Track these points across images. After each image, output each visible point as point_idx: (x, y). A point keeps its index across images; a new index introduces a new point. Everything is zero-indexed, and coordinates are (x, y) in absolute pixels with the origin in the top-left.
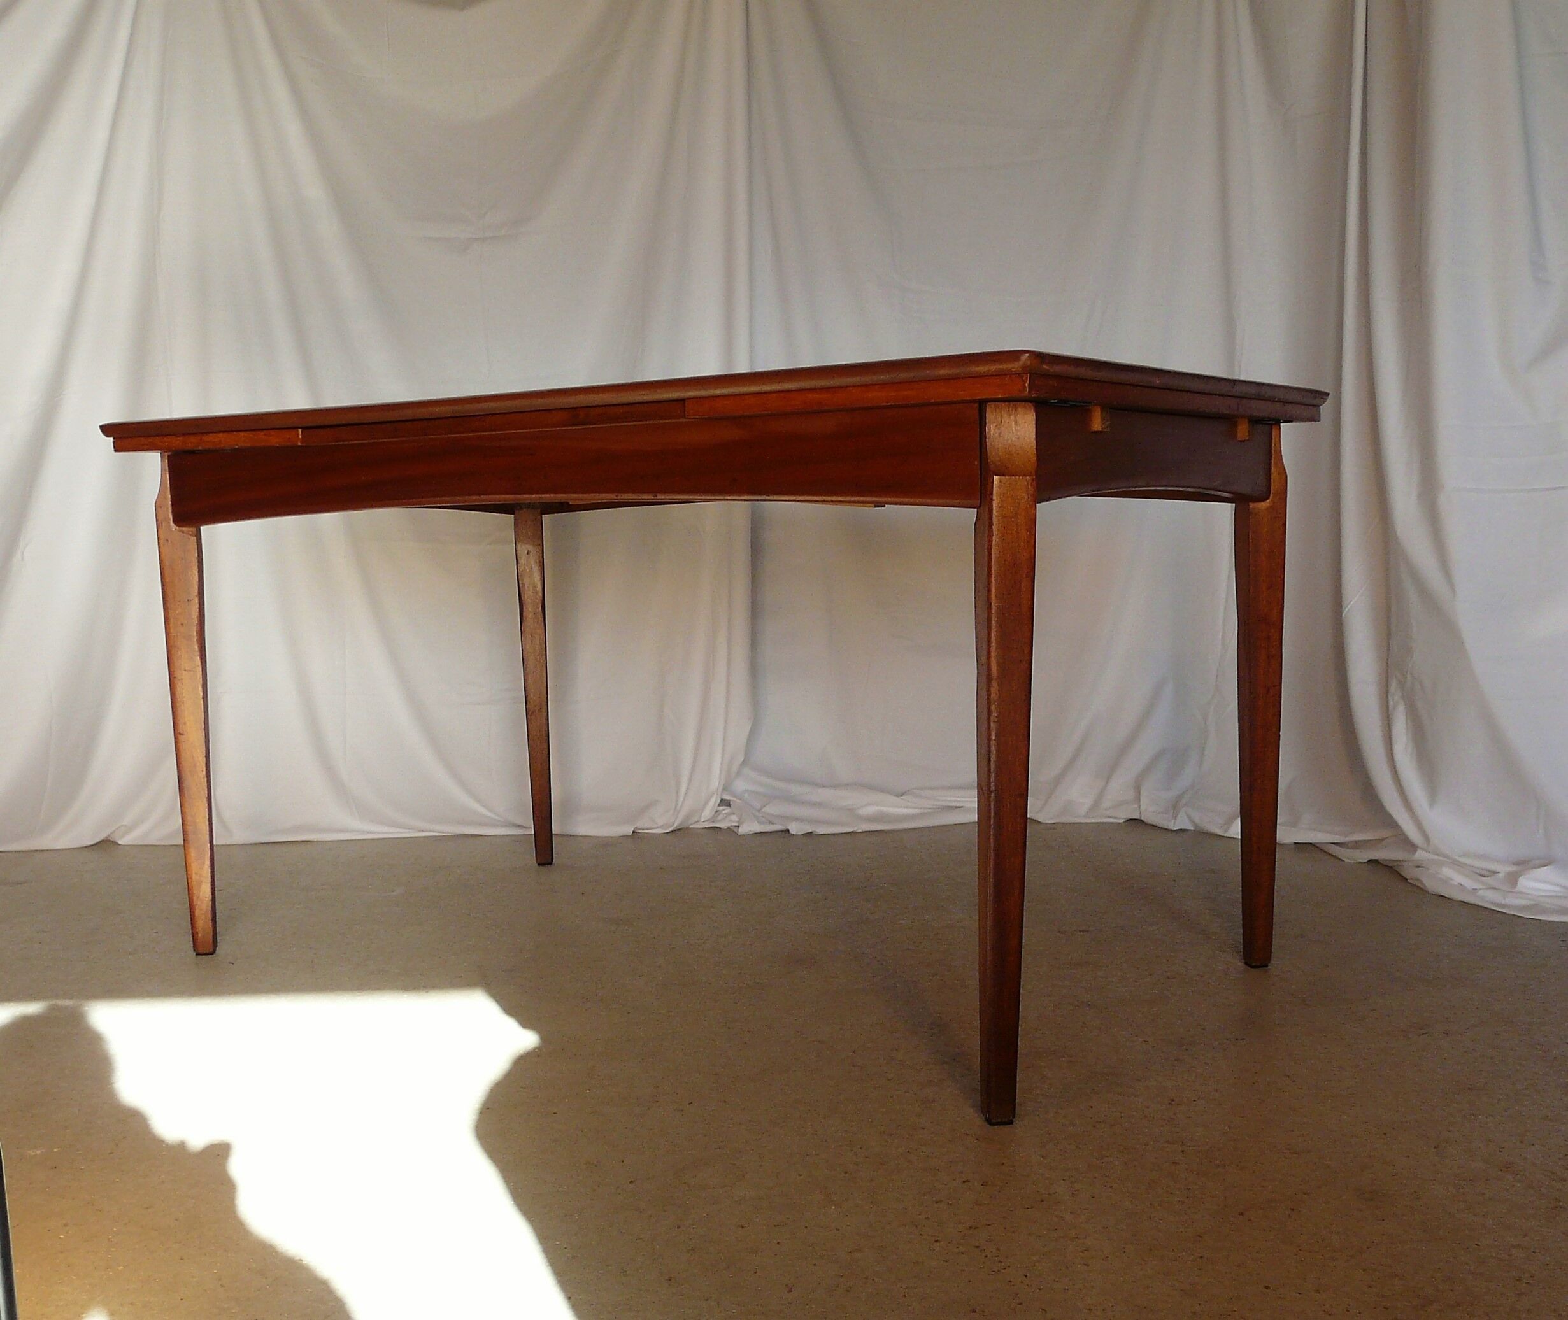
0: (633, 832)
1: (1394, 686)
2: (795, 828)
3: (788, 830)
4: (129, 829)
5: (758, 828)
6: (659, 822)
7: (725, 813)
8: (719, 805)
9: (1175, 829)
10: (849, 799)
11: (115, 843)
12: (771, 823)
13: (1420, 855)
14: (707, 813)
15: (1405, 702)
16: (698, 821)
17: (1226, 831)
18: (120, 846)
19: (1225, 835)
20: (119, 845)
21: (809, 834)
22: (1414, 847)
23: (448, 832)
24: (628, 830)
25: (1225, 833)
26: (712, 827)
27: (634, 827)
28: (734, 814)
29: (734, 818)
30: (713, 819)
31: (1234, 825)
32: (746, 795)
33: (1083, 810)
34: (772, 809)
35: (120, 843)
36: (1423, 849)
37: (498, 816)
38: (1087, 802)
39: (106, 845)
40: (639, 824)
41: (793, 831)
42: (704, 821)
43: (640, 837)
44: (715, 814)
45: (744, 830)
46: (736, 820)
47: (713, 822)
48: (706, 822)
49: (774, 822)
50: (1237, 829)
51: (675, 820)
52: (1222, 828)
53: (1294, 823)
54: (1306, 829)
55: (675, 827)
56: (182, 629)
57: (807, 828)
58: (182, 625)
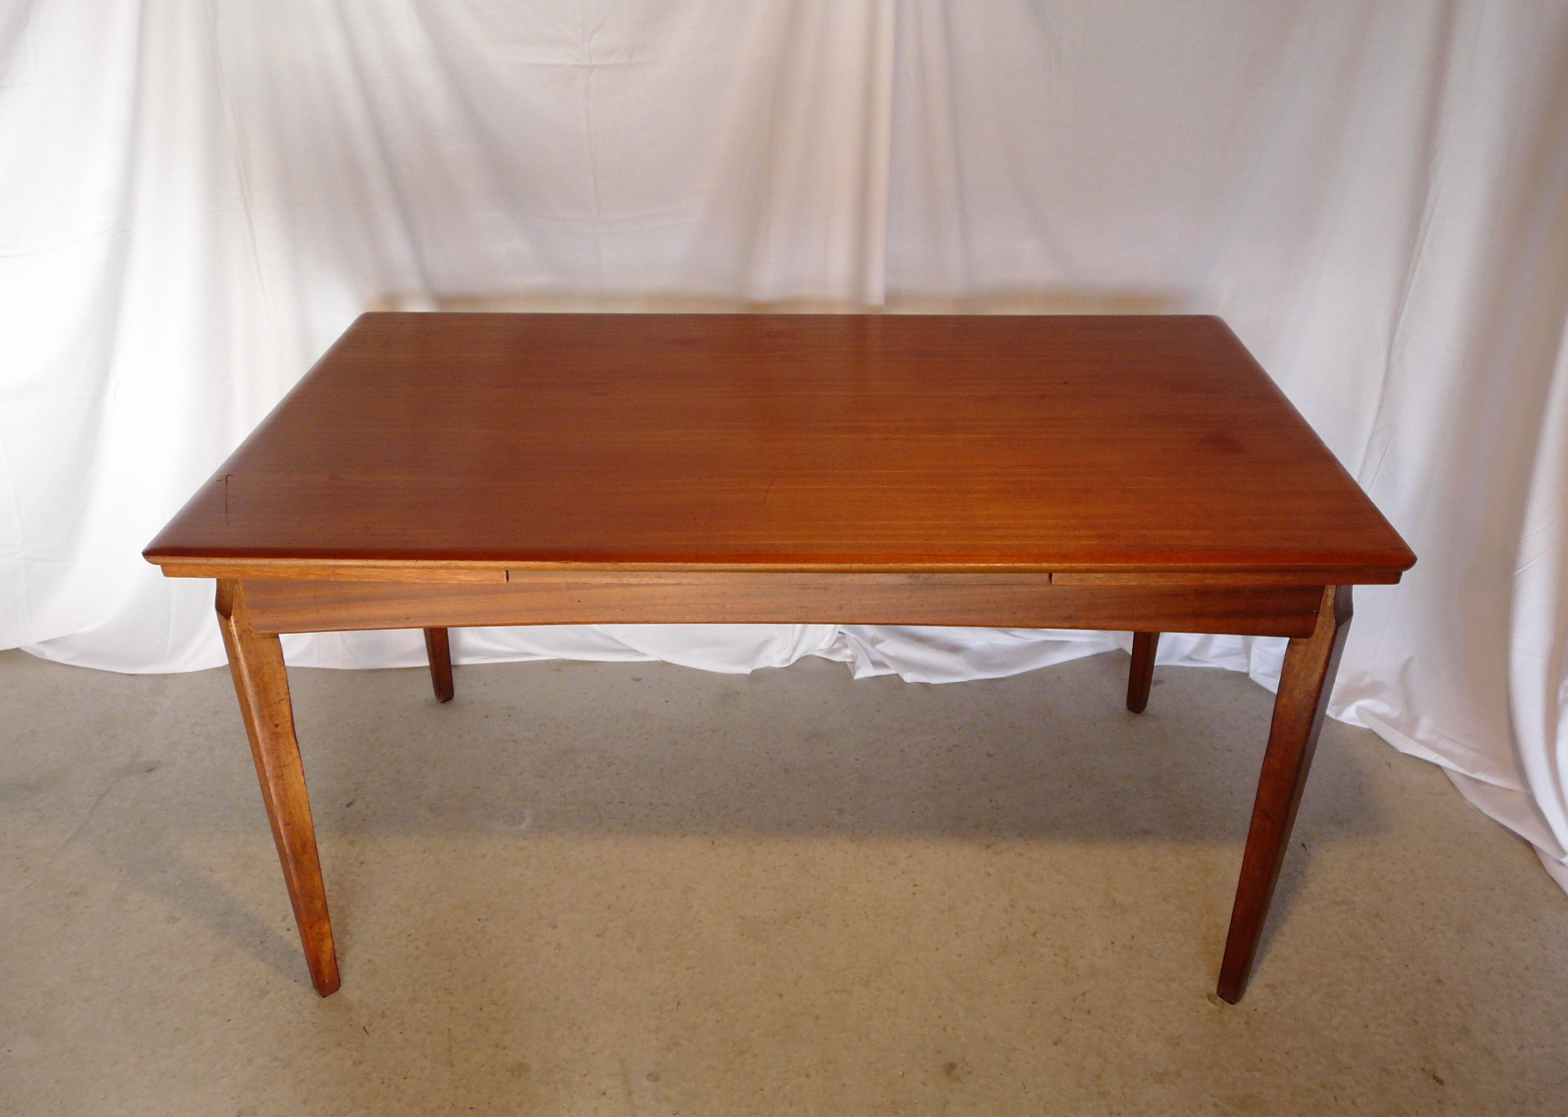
0: (751, 672)
2: (909, 677)
3: (901, 677)
5: (873, 672)
6: (774, 660)
12: (885, 666)
14: (824, 645)
17: (1337, 715)
21: (923, 685)
24: (747, 670)
26: (827, 659)
27: (752, 668)
29: (848, 651)
30: (828, 650)
34: (889, 648)
40: (757, 666)
41: (907, 679)
42: (819, 650)
43: (758, 676)
44: (833, 645)
45: (859, 675)
46: (852, 657)
47: (828, 653)
48: (821, 653)
49: (887, 664)
50: (1350, 716)
51: (791, 656)
52: (1333, 707)
53: (1410, 728)
54: (1425, 744)
55: (793, 660)
56: (279, 730)
57: (923, 678)
58: (277, 725)
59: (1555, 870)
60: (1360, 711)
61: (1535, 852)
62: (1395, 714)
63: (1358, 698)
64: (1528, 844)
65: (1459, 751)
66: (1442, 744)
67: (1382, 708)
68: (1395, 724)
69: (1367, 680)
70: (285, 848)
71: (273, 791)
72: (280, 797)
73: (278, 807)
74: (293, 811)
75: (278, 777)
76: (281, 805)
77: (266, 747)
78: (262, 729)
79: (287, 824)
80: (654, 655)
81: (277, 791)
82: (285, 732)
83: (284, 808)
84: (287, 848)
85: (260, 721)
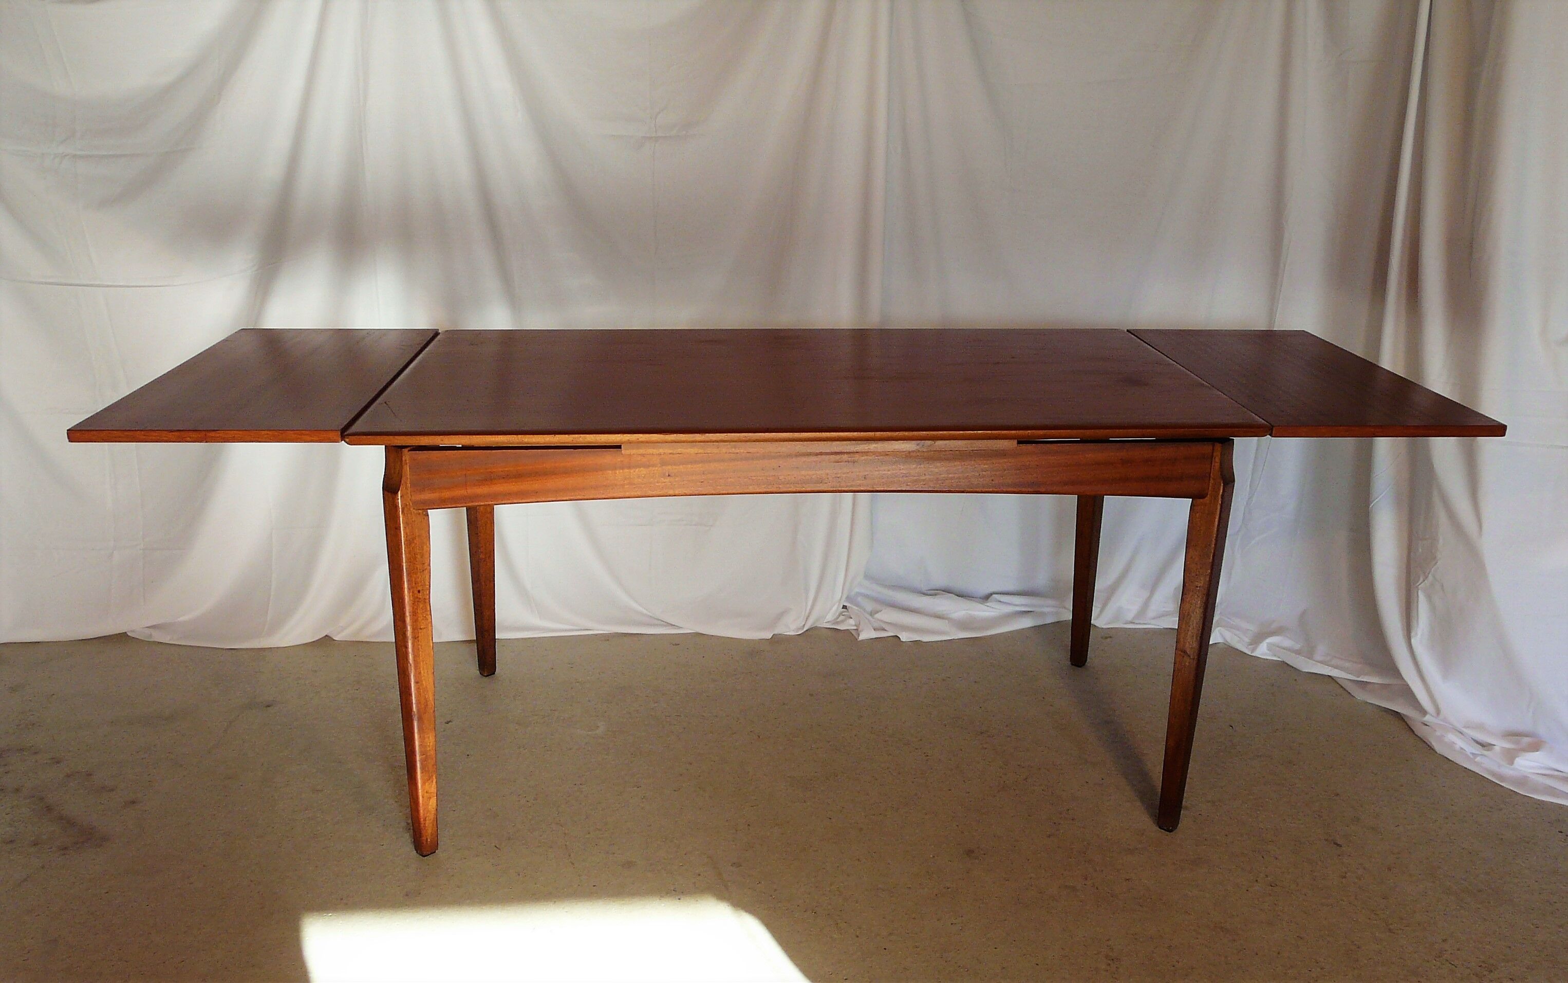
0: (773, 636)
2: (905, 637)
3: (898, 637)
4: (344, 628)
5: (874, 635)
6: (791, 627)
7: (845, 617)
8: (841, 610)
10: (943, 605)
11: (331, 638)
12: (884, 630)
14: (830, 617)
16: (823, 624)
17: (1253, 651)
18: (336, 642)
19: (1252, 655)
20: (334, 640)
21: (918, 643)
24: (768, 635)
25: (1252, 653)
26: (834, 629)
27: (773, 633)
28: (851, 618)
29: (852, 622)
30: (834, 622)
31: (1261, 645)
32: (861, 600)
33: (1130, 616)
34: (883, 616)
35: (335, 638)
36: (1433, 715)
37: (653, 615)
38: (1134, 609)
39: (326, 640)
40: (776, 631)
41: (903, 638)
42: (826, 622)
43: (777, 640)
44: (838, 618)
45: (863, 636)
46: (855, 625)
47: (834, 624)
48: (828, 624)
49: (886, 629)
50: (1263, 651)
51: (804, 625)
52: (1250, 647)
53: (1309, 654)
54: (1321, 662)
55: (805, 630)
56: (420, 595)
57: (916, 637)
58: (419, 592)
59: (1420, 731)
60: (1270, 647)
61: (1404, 721)
62: (1297, 647)
63: (1266, 638)
64: (1396, 714)
65: (1347, 665)
66: (1334, 662)
67: (1287, 643)
68: (1298, 652)
69: (1274, 626)
70: (412, 706)
71: (410, 650)
72: (415, 657)
73: (413, 665)
74: (422, 672)
75: (415, 638)
76: (415, 664)
77: (409, 610)
78: (409, 592)
79: (417, 682)
80: (689, 627)
81: (413, 650)
82: (425, 599)
83: (416, 668)
84: (414, 706)
85: (408, 585)
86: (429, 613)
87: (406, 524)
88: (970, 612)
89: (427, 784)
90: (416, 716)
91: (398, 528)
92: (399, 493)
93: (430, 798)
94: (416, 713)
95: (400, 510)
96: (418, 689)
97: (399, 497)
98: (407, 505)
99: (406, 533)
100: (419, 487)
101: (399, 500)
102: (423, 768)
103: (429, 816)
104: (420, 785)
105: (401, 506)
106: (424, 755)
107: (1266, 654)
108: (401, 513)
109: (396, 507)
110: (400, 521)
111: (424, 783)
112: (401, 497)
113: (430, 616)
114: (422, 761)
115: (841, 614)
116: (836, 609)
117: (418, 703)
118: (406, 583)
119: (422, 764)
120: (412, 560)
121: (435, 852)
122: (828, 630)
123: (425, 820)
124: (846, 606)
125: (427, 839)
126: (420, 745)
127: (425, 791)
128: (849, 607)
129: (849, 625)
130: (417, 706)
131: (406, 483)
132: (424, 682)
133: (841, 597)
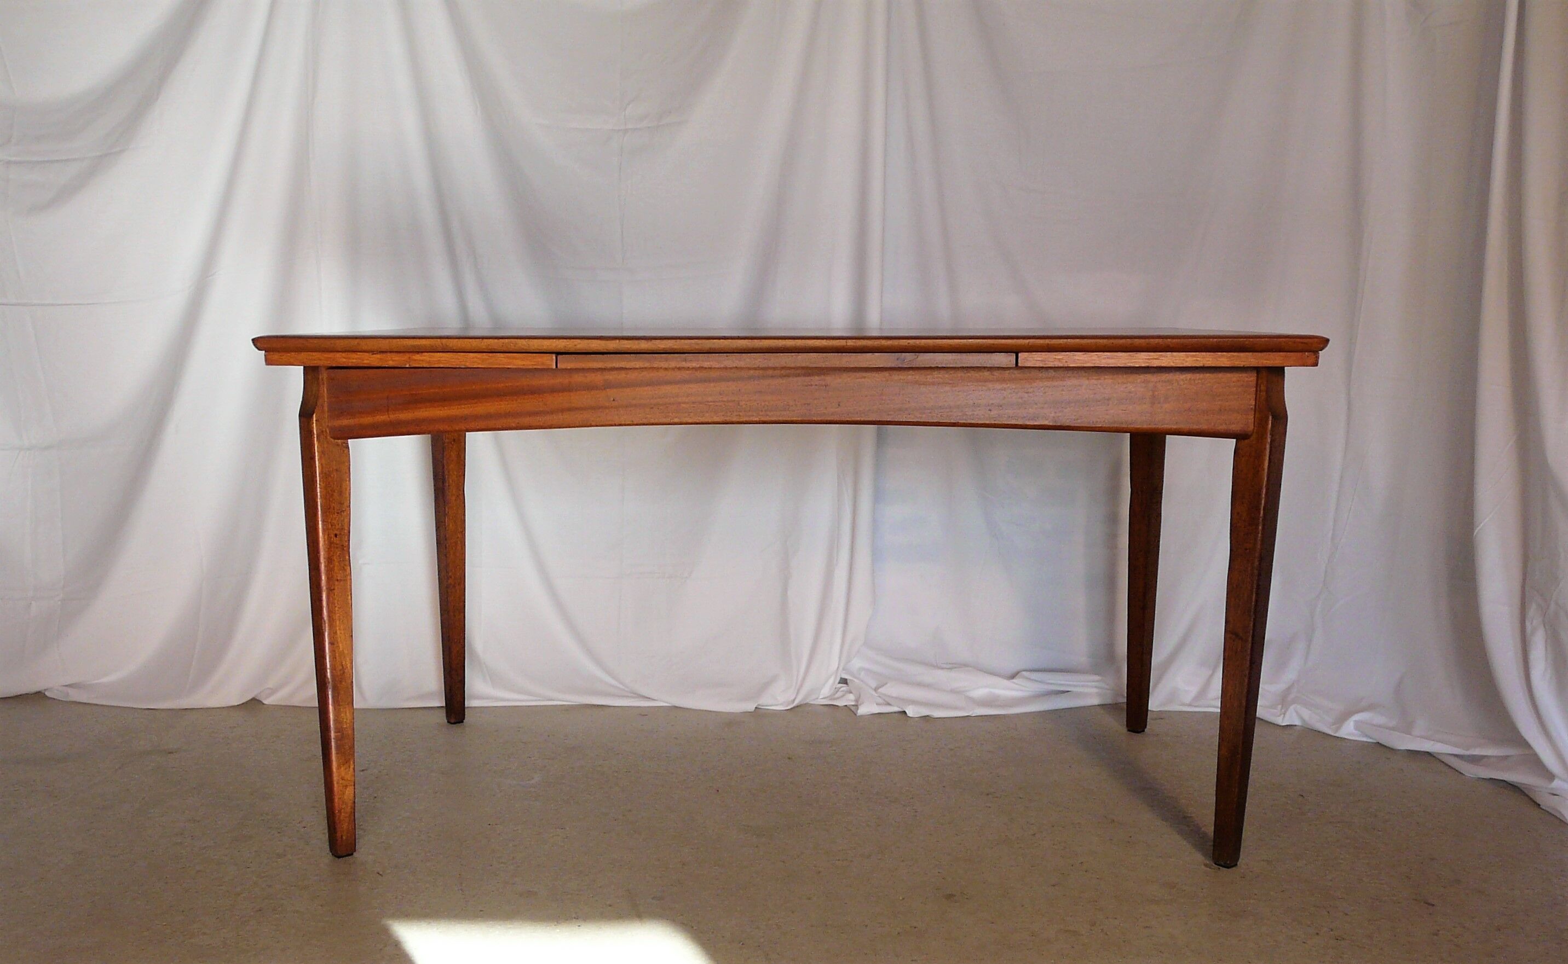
0: (756, 708)
1: (1532, 611)
2: (912, 712)
3: (905, 712)
4: (273, 691)
5: (876, 709)
6: (778, 699)
7: (842, 691)
8: (839, 683)
9: (1283, 724)
10: (960, 680)
11: (260, 702)
12: (889, 704)
13: (1556, 784)
14: (826, 691)
15: (1546, 631)
16: (817, 699)
17: (1338, 729)
18: (265, 706)
19: (1335, 735)
20: (263, 704)
21: (926, 718)
22: (1551, 776)
23: (575, 702)
24: (750, 707)
25: (1335, 733)
26: (830, 704)
27: (756, 704)
28: (852, 694)
29: (852, 697)
30: (831, 697)
31: (1347, 723)
32: (863, 673)
33: (1188, 699)
34: (892, 690)
35: (265, 702)
36: (1560, 779)
37: (624, 686)
38: (1193, 690)
39: (254, 704)
40: (760, 702)
41: (910, 713)
42: (820, 697)
43: (760, 712)
44: (835, 694)
45: (863, 710)
46: (855, 700)
47: (831, 699)
48: (824, 700)
49: (891, 703)
50: (1348, 730)
51: (795, 698)
52: (1332, 727)
53: (1407, 728)
54: (1422, 737)
55: (795, 704)
56: (336, 540)
57: (924, 712)
58: (336, 535)
59: (1547, 802)
60: (1358, 725)
61: (1525, 793)
62: (1393, 723)
63: (1353, 714)
67: (1379, 719)
68: (1393, 730)
69: (1363, 701)
70: (327, 671)
71: (324, 603)
72: (329, 612)
73: (327, 621)
74: (338, 632)
75: (330, 590)
76: (329, 621)
77: (324, 555)
78: (323, 534)
79: (331, 643)
80: (664, 700)
81: (328, 604)
82: (343, 546)
83: (331, 626)
84: (328, 671)
85: (323, 525)
86: (347, 563)
87: (322, 453)
88: (993, 690)
89: (342, 769)
90: (330, 684)
91: (313, 458)
92: (314, 415)
93: (346, 786)
94: (330, 680)
95: (315, 436)
96: (333, 652)
97: (314, 422)
98: (322, 431)
99: (321, 464)
100: (338, 411)
101: (314, 424)
102: (338, 748)
103: (344, 809)
104: (334, 770)
105: (317, 431)
106: (339, 732)
107: (1350, 734)
108: (315, 439)
109: (311, 432)
110: (315, 450)
111: (339, 767)
112: (316, 421)
113: (349, 567)
114: (337, 739)
115: (837, 690)
116: (832, 682)
117: (333, 668)
118: (320, 523)
119: (336, 743)
120: (327, 496)
121: (352, 854)
122: (822, 707)
123: (340, 811)
124: (846, 680)
125: (342, 836)
126: (335, 720)
127: (341, 777)
128: (850, 680)
129: (849, 700)
130: (331, 672)
131: (323, 406)
132: (340, 645)
133: (838, 667)
